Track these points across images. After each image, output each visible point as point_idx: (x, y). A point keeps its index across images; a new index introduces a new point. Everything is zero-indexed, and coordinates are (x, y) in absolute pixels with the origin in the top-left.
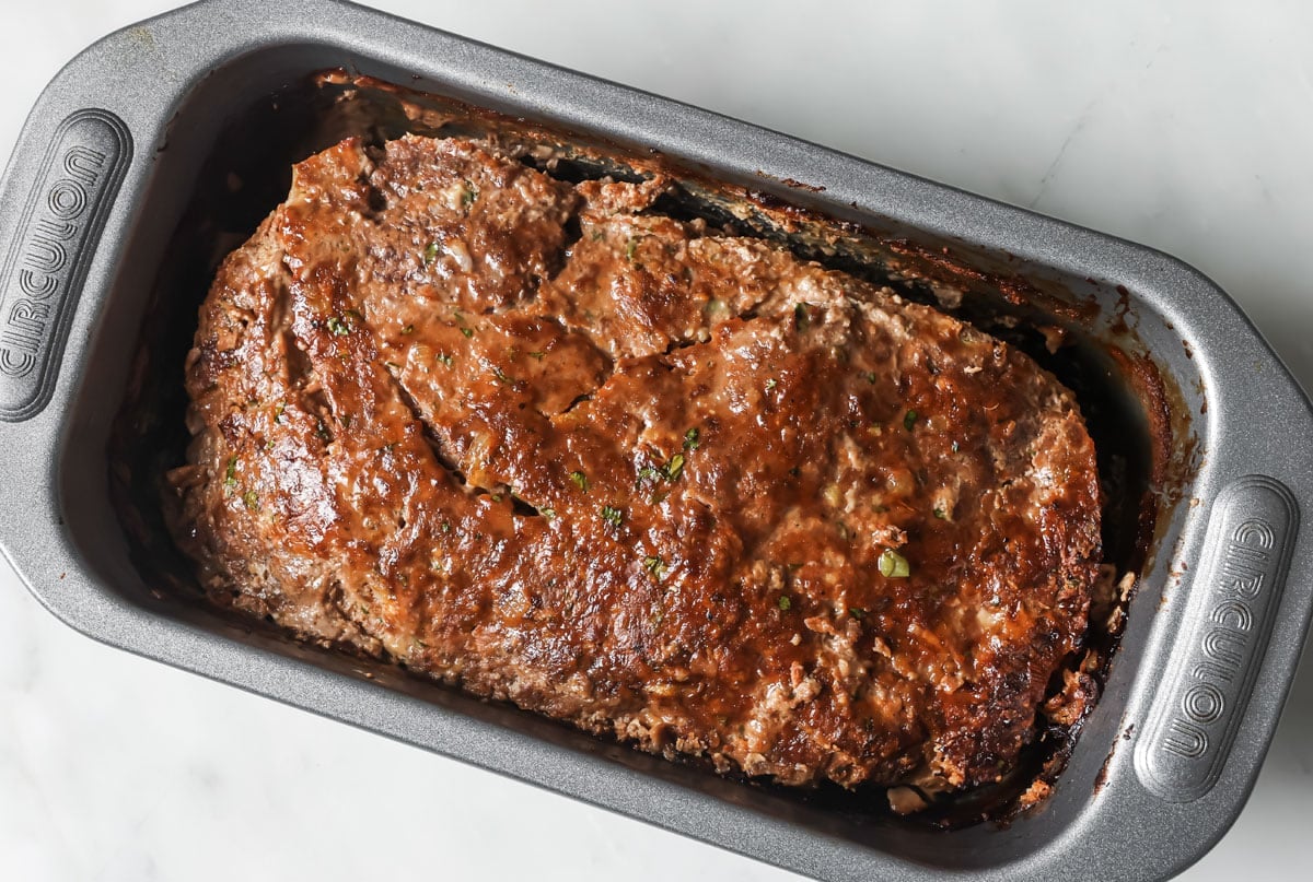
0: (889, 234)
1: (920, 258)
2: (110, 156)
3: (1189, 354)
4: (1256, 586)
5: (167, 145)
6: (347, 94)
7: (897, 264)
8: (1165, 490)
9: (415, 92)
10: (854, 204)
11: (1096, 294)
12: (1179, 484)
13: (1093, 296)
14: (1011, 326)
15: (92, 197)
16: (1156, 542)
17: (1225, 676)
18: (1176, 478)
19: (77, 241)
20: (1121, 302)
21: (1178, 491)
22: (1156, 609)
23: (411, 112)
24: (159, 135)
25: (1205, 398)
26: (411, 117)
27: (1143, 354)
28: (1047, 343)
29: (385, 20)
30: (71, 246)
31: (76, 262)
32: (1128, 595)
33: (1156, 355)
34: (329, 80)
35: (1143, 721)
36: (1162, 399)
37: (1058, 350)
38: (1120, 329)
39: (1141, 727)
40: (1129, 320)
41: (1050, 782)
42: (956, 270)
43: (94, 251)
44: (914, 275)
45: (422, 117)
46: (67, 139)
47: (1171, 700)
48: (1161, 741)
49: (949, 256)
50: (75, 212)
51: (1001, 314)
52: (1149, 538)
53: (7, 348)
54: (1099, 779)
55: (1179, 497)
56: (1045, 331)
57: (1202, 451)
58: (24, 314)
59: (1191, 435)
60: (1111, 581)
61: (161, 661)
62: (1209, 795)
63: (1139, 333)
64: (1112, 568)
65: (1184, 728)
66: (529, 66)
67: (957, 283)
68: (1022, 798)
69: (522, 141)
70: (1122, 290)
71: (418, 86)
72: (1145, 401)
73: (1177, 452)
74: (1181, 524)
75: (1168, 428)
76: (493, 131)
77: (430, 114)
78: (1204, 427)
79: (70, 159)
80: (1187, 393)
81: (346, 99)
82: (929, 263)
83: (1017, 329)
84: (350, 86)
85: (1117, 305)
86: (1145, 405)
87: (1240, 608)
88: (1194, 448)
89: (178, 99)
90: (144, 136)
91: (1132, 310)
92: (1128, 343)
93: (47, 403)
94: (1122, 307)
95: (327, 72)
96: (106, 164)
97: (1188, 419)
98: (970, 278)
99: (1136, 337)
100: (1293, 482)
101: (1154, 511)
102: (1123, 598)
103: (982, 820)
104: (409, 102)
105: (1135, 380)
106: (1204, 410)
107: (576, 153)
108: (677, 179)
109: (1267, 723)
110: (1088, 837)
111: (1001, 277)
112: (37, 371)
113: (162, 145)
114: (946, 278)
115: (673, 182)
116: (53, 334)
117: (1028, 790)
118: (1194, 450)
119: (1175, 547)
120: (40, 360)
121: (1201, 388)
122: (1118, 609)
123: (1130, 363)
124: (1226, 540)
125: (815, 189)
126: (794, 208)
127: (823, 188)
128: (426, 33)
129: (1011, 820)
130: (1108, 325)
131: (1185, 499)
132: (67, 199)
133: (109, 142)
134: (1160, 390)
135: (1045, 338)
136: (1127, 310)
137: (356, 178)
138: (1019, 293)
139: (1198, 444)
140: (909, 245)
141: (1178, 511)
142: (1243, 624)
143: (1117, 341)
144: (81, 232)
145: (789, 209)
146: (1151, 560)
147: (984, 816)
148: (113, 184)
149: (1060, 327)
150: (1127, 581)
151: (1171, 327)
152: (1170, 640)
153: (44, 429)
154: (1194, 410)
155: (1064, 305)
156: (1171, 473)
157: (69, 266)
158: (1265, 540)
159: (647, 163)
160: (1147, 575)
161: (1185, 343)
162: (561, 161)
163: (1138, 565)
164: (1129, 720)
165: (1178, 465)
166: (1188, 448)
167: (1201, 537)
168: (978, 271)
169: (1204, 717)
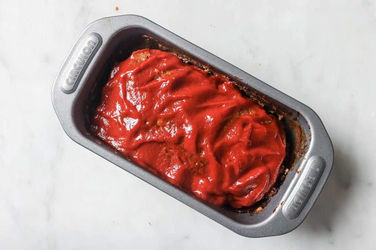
0: (253, 91)
1: (258, 97)
2: (97, 43)
3: (309, 128)
4: (314, 179)
5: (109, 43)
6: (148, 39)
7: (253, 97)
8: (298, 154)
9: (162, 43)
10: (248, 84)
11: (293, 112)
12: (302, 154)
13: (292, 112)
14: (272, 113)
15: (92, 51)
16: (295, 164)
17: (304, 196)
18: (301, 152)
19: (87, 60)
20: (297, 115)
21: (301, 155)
22: (292, 179)
23: (160, 46)
24: (108, 41)
25: (311, 138)
26: (160, 47)
27: (299, 125)
28: (279, 118)
29: (159, 27)
30: (86, 60)
31: (86, 64)
32: (286, 173)
33: (302, 126)
34: (145, 36)
35: (286, 201)
36: (301, 135)
37: (281, 120)
38: (296, 119)
39: (285, 202)
40: (298, 118)
41: (263, 208)
42: (265, 101)
43: (90, 62)
44: (255, 99)
45: (162, 47)
46: (89, 38)
47: (292, 198)
48: (289, 206)
49: (265, 98)
50: (87, 54)
51: (271, 110)
52: (293, 163)
53: (69, 79)
54: (274, 211)
55: (301, 156)
56: (279, 116)
57: (308, 148)
58: (73, 72)
59: (306, 144)
60: (283, 169)
61: (88, 149)
62: (296, 219)
63: (299, 121)
64: (283, 166)
65: (293, 204)
66: (187, 42)
67: (264, 103)
68: (257, 210)
69: (182, 56)
70: (298, 113)
71: (163, 41)
72: (297, 134)
73: (302, 147)
74: (301, 163)
75: (301, 141)
76: (176, 53)
77: (164, 47)
78: (310, 144)
79: (89, 42)
80: (307, 136)
81: (147, 40)
82: (259, 98)
83: (274, 114)
84: (149, 38)
85: (296, 115)
86: (297, 135)
87: (310, 182)
88: (306, 147)
89: (113, 35)
90: (105, 41)
91: (299, 117)
92: (296, 122)
93: (74, 92)
94: (297, 116)
95: (145, 35)
96: (96, 45)
97: (306, 141)
98: (267, 103)
99: (298, 122)
100: (325, 159)
101: (295, 157)
102: (285, 174)
103: (247, 212)
104: (160, 44)
105: (296, 130)
106: (310, 140)
107: (192, 61)
108: (212, 71)
109: (311, 207)
110: (270, 222)
111: (274, 104)
112: (74, 84)
113: (108, 43)
114: (262, 101)
115: (211, 71)
116: (78, 78)
117: (258, 208)
118: (306, 148)
119: (299, 167)
120: (75, 82)
121: (310, 136)
122: (284, 175)
123: (296, 126)
124: (310, 168)
125: (240, 80)
126: (235, 82)
127: (242, 80)
128: (167, 32)
129: (253, 214)
130: (293, 118)
131: (302, 158)
132: (87, 51)
133: (98, 41)
134: (301, 133)
135: (279, 117)
136: (298, 116)
137: (146, 57)
138: (276, 108)
139: (307, 146)
140: (256, 94)
141: (301, 159)
142: (310, 186)
143: (294, 121)
144: (88, 58)
145: (234, 82)
146: (293, 168)
147: (248, 211)
148: (97, 49)
149: (282, 115)
150: (287, 170)
151: (307, 122)
152: (294, 186)
153: (73, 97)
154: (308, 140)
155: (285, 112)
156: (300, 151)
157: (84, 65)
158: (318, 170)
159: (206, 66)
160: (291, 171)
161: (309, 126)
162: (188, 62)
163: (290, 167)
164: (283, 200)
165: (302, 149)
166: (305, 147)
167: (305, 166)
168: (269, 102)
169: (298, 203)
